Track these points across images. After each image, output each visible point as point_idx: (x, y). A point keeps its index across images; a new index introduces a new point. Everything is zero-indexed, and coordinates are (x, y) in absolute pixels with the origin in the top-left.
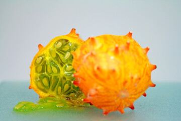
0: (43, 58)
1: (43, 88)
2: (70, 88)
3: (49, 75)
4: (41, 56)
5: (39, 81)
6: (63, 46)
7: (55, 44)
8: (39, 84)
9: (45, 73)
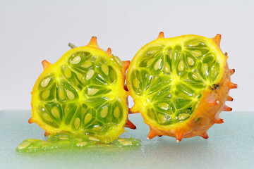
0: (51, 80)
1: (51, 120)
2: (93, 119)
3: (61, 102)
4: (49, 77)
5: (45, 112)
6: (82, 61)
7: (69, 59)
8: (46, 116)
9: (55, 100)
